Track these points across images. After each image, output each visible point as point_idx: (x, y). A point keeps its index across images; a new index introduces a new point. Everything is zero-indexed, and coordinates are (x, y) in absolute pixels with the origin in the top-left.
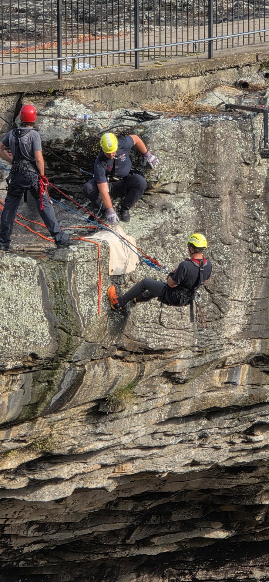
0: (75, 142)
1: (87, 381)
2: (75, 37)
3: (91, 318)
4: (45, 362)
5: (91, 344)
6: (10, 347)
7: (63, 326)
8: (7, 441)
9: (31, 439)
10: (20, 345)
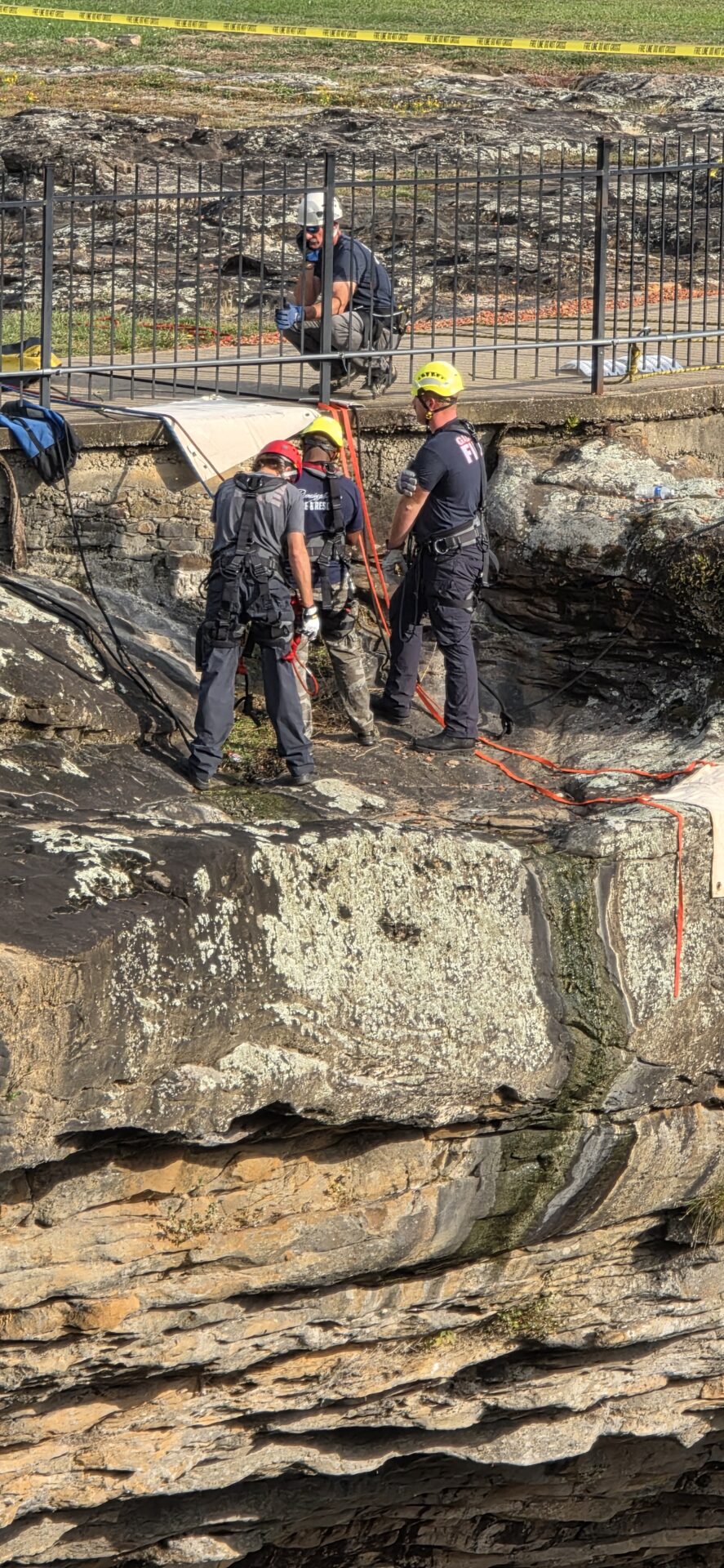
0: (630, 554)
1: (639, 1163)
2: (640, 290)
3: (655, 1001)
4: (534, 1109)
5: (651, 1067)
6: (446, 1068)
7: (583, 1021)
8: (431, 1307)
9: (492, 1305)
10: (472, 1065)
